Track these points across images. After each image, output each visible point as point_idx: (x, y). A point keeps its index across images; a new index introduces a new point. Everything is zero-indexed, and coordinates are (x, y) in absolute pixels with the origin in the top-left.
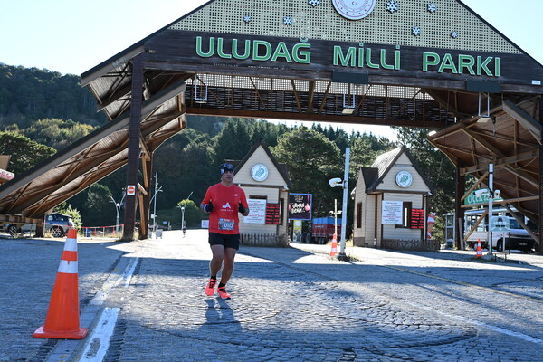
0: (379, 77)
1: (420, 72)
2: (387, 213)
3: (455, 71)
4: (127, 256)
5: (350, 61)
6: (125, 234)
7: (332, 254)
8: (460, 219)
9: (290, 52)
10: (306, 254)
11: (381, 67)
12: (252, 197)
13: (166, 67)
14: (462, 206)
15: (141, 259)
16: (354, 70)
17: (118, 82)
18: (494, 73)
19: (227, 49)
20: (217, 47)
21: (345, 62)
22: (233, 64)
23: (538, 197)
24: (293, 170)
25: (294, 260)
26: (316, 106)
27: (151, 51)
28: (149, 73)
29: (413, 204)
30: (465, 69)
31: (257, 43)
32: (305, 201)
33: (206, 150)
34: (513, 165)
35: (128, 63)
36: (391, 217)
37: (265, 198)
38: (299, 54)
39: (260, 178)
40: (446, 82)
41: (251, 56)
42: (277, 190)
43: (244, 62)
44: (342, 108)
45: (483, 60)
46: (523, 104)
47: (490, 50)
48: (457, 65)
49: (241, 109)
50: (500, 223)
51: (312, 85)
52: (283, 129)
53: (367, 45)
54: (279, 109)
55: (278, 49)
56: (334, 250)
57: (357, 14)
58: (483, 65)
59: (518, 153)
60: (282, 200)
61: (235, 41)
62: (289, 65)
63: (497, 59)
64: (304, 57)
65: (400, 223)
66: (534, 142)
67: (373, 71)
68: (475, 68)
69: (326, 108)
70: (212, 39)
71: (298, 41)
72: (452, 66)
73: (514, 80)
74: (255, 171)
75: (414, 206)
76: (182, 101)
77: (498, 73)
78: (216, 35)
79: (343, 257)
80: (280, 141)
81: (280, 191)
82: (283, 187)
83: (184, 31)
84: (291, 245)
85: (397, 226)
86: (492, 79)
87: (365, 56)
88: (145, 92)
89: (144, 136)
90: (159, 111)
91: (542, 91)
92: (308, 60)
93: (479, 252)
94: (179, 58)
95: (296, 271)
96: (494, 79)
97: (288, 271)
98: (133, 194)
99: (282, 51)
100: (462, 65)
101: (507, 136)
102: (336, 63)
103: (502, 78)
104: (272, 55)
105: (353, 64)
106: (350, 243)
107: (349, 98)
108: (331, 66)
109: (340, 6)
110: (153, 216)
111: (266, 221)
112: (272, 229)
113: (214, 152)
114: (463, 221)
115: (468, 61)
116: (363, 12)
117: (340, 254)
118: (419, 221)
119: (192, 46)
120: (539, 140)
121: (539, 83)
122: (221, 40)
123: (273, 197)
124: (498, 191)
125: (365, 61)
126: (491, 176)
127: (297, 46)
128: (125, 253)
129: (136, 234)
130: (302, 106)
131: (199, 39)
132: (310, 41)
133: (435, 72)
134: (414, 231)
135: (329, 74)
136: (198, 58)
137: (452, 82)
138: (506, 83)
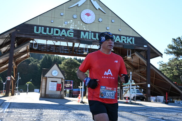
0: (96, 43)
3: (120, 42)
4: (6, 102)
5: (86, 37)
6: (6, 94)
7: (79, 101)
8: (121, 90)
9: (66, 33)
10: (70, 101)
11: (96, 39)
12: (52, 81)
13: (24, 36)
14: (122, 86)
15: (11, 103)
16: (88, 40)
17: (6, 41)
18: (132, 43)
19: (45, 31)
20: (41, 30)
21: (84, 37)
22: (47, 36)
23: (146, 83)
24: (67, 72)
25: (66, 103)
26: (75, 51)
27: (18, 31)
28: (17, 38)
30: (123, 41)
31: (55, 29)
32: (71, 83)
33: (37, 65)
34: (138, 72)
35: (10, 34)
37: (56, 82)
38: (69, 34)
39: (55, 75)
40: (117, 45)
42: (61, 79)
43: (51, 36)
44: (83, 52)
45: (129, 38)
46: (142, 53)
47: (131, 35)
48: (121, 39)
49: (49, 51)
50: (134, 91)
51: (74, 44)
52: (64, 59)
53: (92, 32)
54: (63, 52)
55: (62, 32)
56: (79, 100)
57: (89, 22)
58: (129, 40)
59: (140, 68)
60: (62, 83)
61: (48, 28)
62: (66, 37)
63: (133, 38)
66: (144, 65)
67: (94, 41)
68: (126, 41)
69: (78, 52)
70: (40, 28)
71: (69, 29)
72: (119, 40)
73: (139, 45)
74: (53, 72)
76: (29, 48)
78: (41, 26)
79: (82, 102)
80: (62, 63)
81: (62, 80)
82: (63, 78)
83: (30, 25)
84: (65, 98)
86: (131, 45)
87: (91, 36)
88: (16, 45)
89: (15, 60)
90: (20, 51)
91: (147, 49)
92: (72, 36)
93: (127, 101)
94: (28, 33)
95: (66, 107)
97: (63, 107)
98: (10, 80)
99: (64, 33)
100: (122, 40)
101: (136, 63)
102: (82, 37)
104: (60, 34)
105: (88, 38)
106: (85, 97)
107: (86, 49)
108: (80, 38)
109: (83, 19)
110: (17, 88)
111: (57, 90)
112: (59, 92)
113: (40, 66)
114: (122, 90)
115: (124, 38)
116: (91, 21)
117: (81, 101)
119: (33, 30)
120: (146, 64)
121: (146, 46)
122: (43, 28)
123: (59, 81)
124: (133, 81)
126: (131, 76)
127: (69, 31)
128: (5, 101)
129: (10, 94)
130: (70, 51)
131: (35, 27)
132: (73, 30)
135: (79, 41)
136: (34, 34)
137: (119, 45)
138: (136, 46)
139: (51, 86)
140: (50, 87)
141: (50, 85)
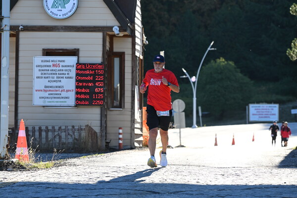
12: (48, 52)
37: (74, 53)
39: (62, 12)
42: (99, 35)
82: (111, 28)
111: (77, 99)
123: (92, 49)
140: (39, 84)
141: (37, 72)
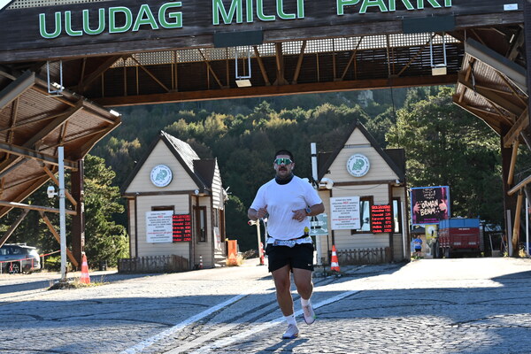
0: (278, 33)
1: (333, 17)
2: (339, 214)
3: (383, 9)
5: (235, 17)
8: (508, 211)
9: (156, 18)
11: (277, 17)
12: (155, 209)
16: (242, 27)
18: (442, 3)
19: (77, 24)
20: (63, 23)
21: (227, 19)
22: (85, 42)
29: (375, 199)
30: (399, 3)
31: (113, 10)
36: (344, 220)
37: (171, 208)
38: (167, 16)
41: (107, 29)
42: (187, 196)
43: (99, 38)
55: (140, 14)
61: (86, 12)
62: (156, 34)
64: (173, 20)
65: (357, 226)
67: (269, 26)
70: (58, 14)
72: (379, 2)
73: (476, 8)
75: (376, 201)
77: (448, 2)
78: (62, 8)
81: (190, 197)
82: (194, 191)
85: (354, 232)
86: (440, 12)
87: (255, 6)
91: (520, 19)
92: (179, 23)
96: (445, 11)
99: (145, 17)
102: (216, 21)
103: (456, 8)
104: (133, 24)
105: (239, 20)
107: (243, 62)
111: (174, 238)
118: (383, 222)
119: (34, 27)
121: (514, 7)
122: (68, 13)
123: (183, 205)
125: (255, 13)
131: (42, 16)
133: (356, 14)
134: (378, 236)
135: (210, 37)
136: (43, 41)
137: (382, 24)
138: (463, 14)
139: (154, 228)
